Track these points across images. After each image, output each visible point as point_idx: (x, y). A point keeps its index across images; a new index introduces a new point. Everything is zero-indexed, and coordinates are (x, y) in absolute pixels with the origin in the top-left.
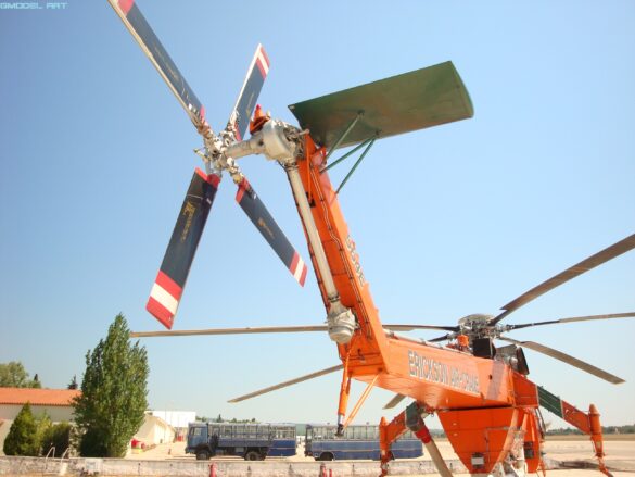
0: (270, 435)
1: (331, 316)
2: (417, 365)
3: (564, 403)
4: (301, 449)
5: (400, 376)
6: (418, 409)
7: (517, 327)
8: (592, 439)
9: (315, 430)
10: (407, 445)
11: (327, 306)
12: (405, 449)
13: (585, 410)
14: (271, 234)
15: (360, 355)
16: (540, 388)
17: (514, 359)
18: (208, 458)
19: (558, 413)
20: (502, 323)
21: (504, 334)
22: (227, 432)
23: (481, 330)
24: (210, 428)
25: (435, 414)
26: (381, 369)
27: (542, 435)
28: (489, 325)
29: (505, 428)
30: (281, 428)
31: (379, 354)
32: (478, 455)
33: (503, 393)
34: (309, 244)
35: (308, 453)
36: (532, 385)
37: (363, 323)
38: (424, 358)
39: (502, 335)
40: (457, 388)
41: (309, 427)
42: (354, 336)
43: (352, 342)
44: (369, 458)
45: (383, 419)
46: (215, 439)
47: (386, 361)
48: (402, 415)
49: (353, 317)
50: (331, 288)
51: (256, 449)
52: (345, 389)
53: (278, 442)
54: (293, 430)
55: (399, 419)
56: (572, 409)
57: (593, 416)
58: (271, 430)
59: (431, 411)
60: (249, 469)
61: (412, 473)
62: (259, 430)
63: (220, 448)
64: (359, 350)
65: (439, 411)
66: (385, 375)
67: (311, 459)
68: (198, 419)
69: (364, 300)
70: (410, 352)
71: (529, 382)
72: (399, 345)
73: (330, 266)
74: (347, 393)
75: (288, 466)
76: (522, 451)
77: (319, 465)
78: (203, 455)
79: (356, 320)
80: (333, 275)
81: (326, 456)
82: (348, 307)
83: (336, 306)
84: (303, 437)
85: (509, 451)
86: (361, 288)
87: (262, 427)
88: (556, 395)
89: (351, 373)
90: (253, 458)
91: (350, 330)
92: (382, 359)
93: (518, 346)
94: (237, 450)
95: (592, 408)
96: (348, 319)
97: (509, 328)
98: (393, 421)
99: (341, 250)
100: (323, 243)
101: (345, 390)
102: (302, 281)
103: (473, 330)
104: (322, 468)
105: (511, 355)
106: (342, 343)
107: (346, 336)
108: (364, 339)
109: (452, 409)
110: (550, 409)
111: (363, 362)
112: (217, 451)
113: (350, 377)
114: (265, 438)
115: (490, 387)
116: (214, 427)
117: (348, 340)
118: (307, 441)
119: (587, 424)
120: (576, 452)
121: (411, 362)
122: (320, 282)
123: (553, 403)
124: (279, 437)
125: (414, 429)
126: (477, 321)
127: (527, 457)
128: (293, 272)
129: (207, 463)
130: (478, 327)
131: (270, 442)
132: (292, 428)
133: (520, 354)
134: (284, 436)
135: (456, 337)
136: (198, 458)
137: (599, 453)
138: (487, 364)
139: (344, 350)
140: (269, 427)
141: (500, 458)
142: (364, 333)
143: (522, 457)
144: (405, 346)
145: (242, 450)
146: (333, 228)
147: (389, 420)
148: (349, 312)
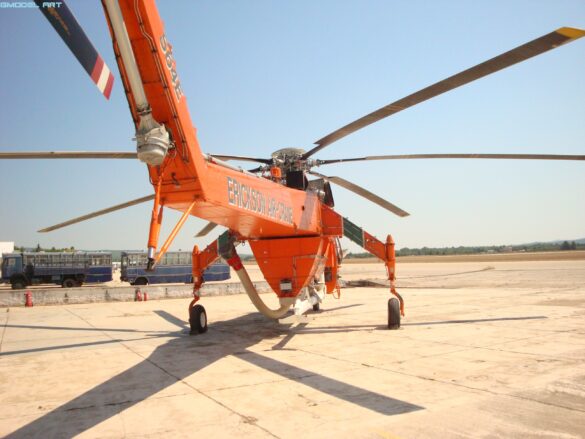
0: (86, 262)
1: (141, 132)
2: (236, 192)
3: (366, 233)
4: (117, 275)
5: (217, 204)
6: (230, 238)
7: (327, 162)
8: (387, 264)
9: (130, 257)
10: (216, 269)
11: (136, 121)
12: (214, 273)
13: (383, 240)
14: (66, 28)
15: (174, 179)
16: (345, 220)
17: (322, 192)
18: (24, 287)
19: (359, 243)
20: (313, 158)
21: (314, 169)
22: (43, 261)
23: (293, 164)
24: (25, 258)
25: (247, 243)
26: (198, 196)
27: (339, 261)
28: (302, 159)
29: (312, 256)
30: (99, 256)
31: (195, 178)
32: (286, 281)
33: (313, 223)
34: (114, 40)
35: (123, 278)
36: (338, 216)
37: (179, 141)
38: (243, 186)
39: (312, 169)
40: (273, 218)
41: (124, 255)
42: (168, 157)
43: (166, 164)
44: (180, 281)
45: (195, 248)
46: (30, 268)
47: (204, 186)
48: (214, 244)
49: (167, 135)
50: (141, 98)
51: (72, 277)
52: (156, 217)
53: (93, 269)
54: (109, 257)
55: (212, 248)
56: (372, 239)
57: (389, 244)
58: (88, 258)
59: (242, 239)
60: (66, 296)
61: (220, 294)
62: (75, 259)
63: (36, 277)
64: (173, 174)
65: (250, 239)
66: (203, 203)
67: (127, 284)
68: (16, 249)
69: (180, 115)
70: (229, 179)
71: (335, 213)
72: (219, 171)
73: (141, 72)
74: (159, 222)
75: (104, 291)
76: (323, 276)
77: (134, 290)
78: (19, 285)
79: (171, 138)
80: (144, 82)
81: (140, 281)
82: (161, 123)
83: (147, 120)
84: (120, 263)
85: (314, 276)
86: (178, 101)
87: (78, 255)
88: (359, 225)
89: (163, 201)
90: (70, 285)
91: (163, 149)
92: (199, 185)
93: (326, 181)
94: (53, 278)
95: (389, 238)
96: (162, 137)
97: (319, 163)
98: (206, 250)
99: (155, 51)
100: (131, 42)
101: (157, 220)
102: (107, 93)
103: (285, 164)
104: (137, 292)
105: (319, 189)
106: (153, 165)
107: (157, 155)
108: (179, 161)
109: (262, 238)
110: (352, 238)
111: (178, 187)
112: (33, 280)
113: (162, 204)
114: (81, 266)
115: (302, 218)
116: (29, 257)
117: (160, 162)
118: (123, 267)
119: (384, 251)
120: (358, 273)
121: (230, 189)
122: (128, 91)
123: (355, 233)
124: (96, 264)
125: (225, 257)
126: (290, 155)
127: (326, 280)
128: (96, 80)
129: (22, 292)
130: (291, 161)
131: (87, 270)
132: (108, 256)
133: (327, 188)
134: (100, 264)
135: (269, 170)
136: (14, 288)
137: (392, 277)
138: (301, 195)
139: (155, 173)
140: (85, 255)
141: (306, 283)
142: (179, 154)
143: (322, 280)
144: (225, 172)
145: (58, 278)
146: (145, 22)
147: (202, 248)
148: (163, 128)
